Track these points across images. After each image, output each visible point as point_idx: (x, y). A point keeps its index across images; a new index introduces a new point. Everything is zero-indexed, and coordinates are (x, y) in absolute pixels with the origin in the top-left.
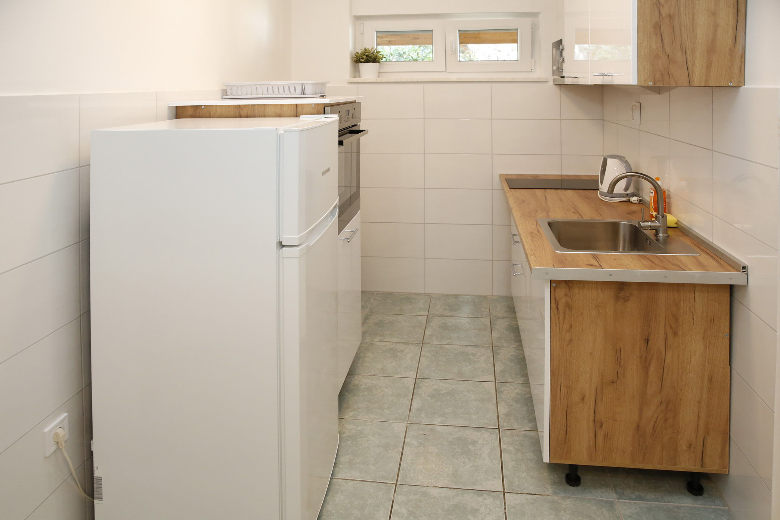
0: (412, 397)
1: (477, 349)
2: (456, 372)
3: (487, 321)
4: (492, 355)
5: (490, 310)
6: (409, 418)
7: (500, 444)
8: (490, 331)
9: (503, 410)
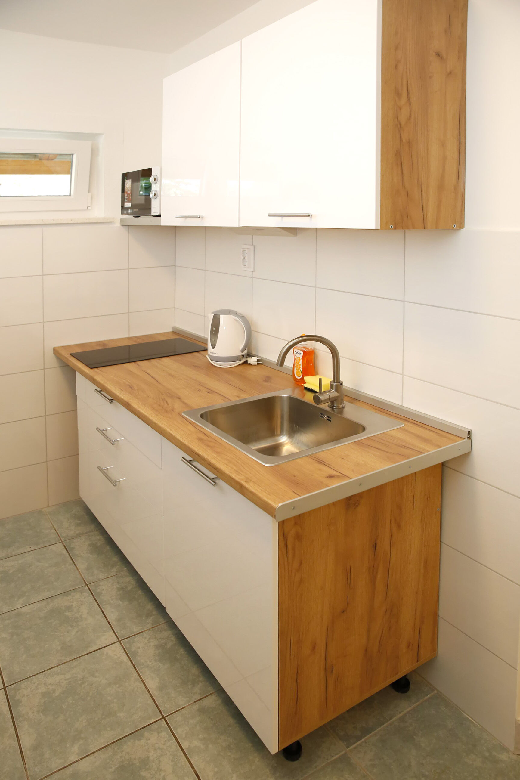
0: (15, 727)
1: (69, 598)
2: (59, 648)
3: (59, 548)
4: (93, 598)
5: (56, 530)
6: (28, 772)
7: (178, 743)
8: (71, 561)
9: (152, 684)
